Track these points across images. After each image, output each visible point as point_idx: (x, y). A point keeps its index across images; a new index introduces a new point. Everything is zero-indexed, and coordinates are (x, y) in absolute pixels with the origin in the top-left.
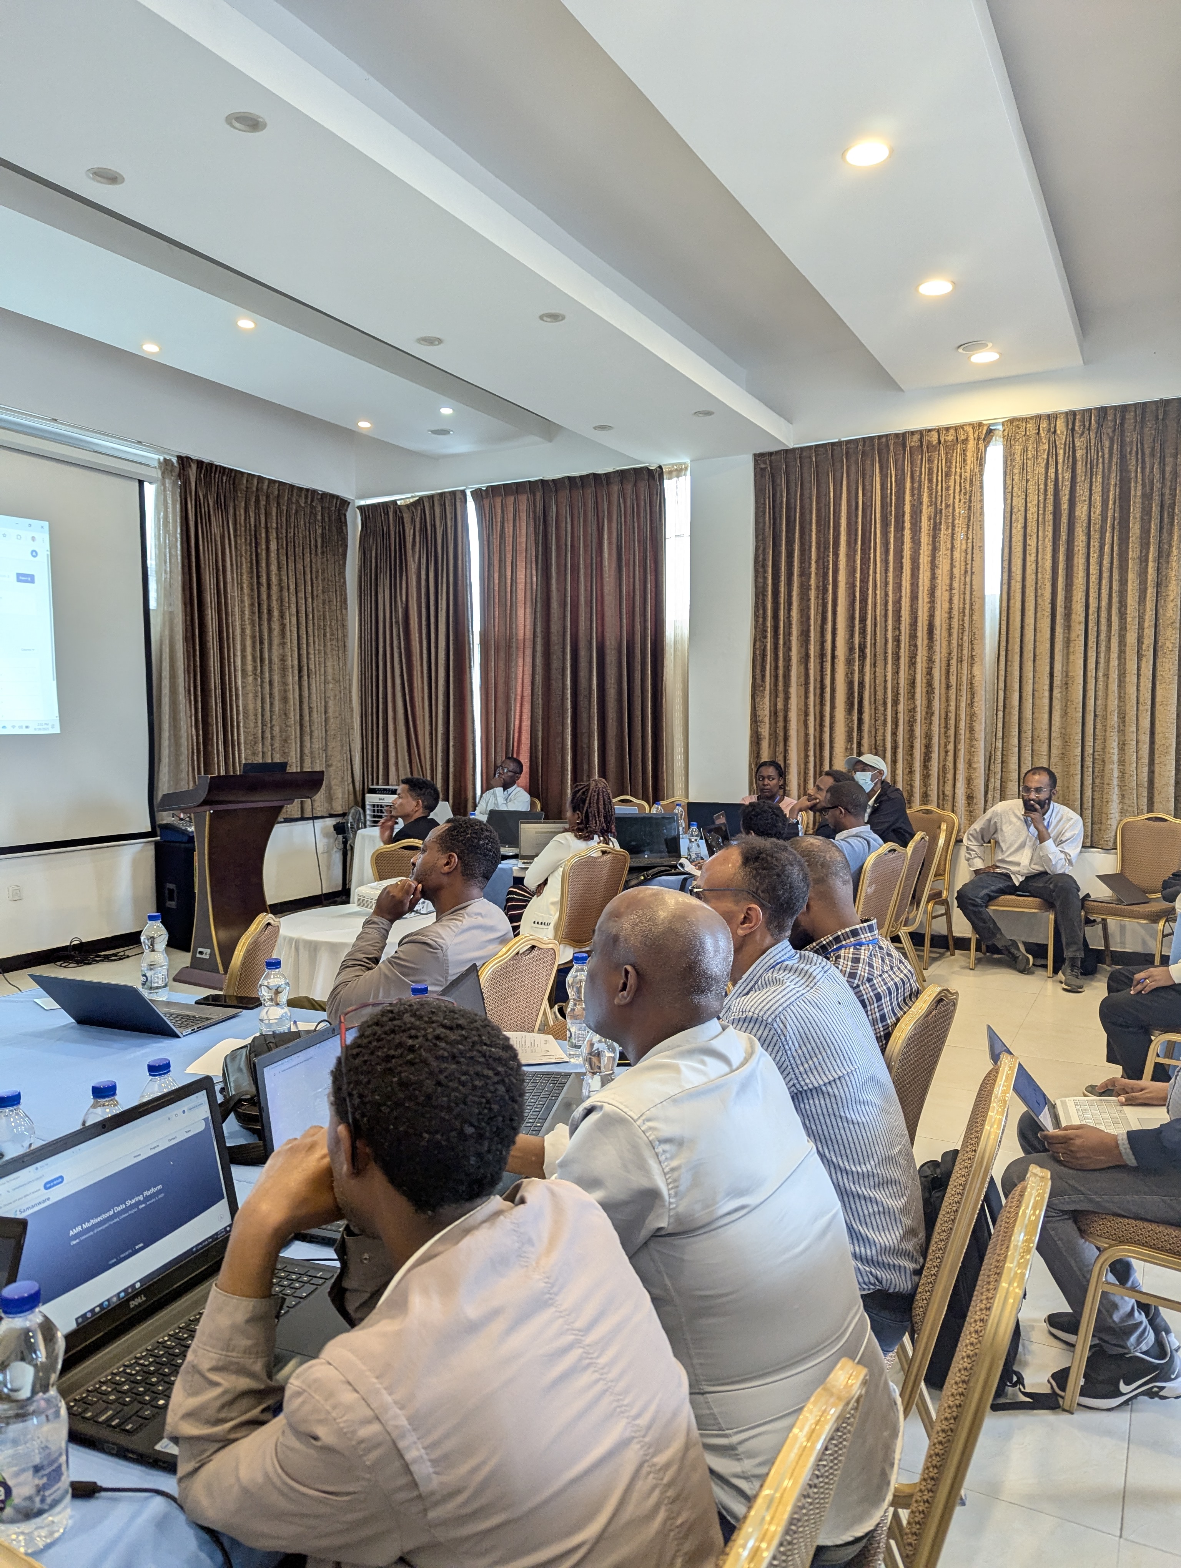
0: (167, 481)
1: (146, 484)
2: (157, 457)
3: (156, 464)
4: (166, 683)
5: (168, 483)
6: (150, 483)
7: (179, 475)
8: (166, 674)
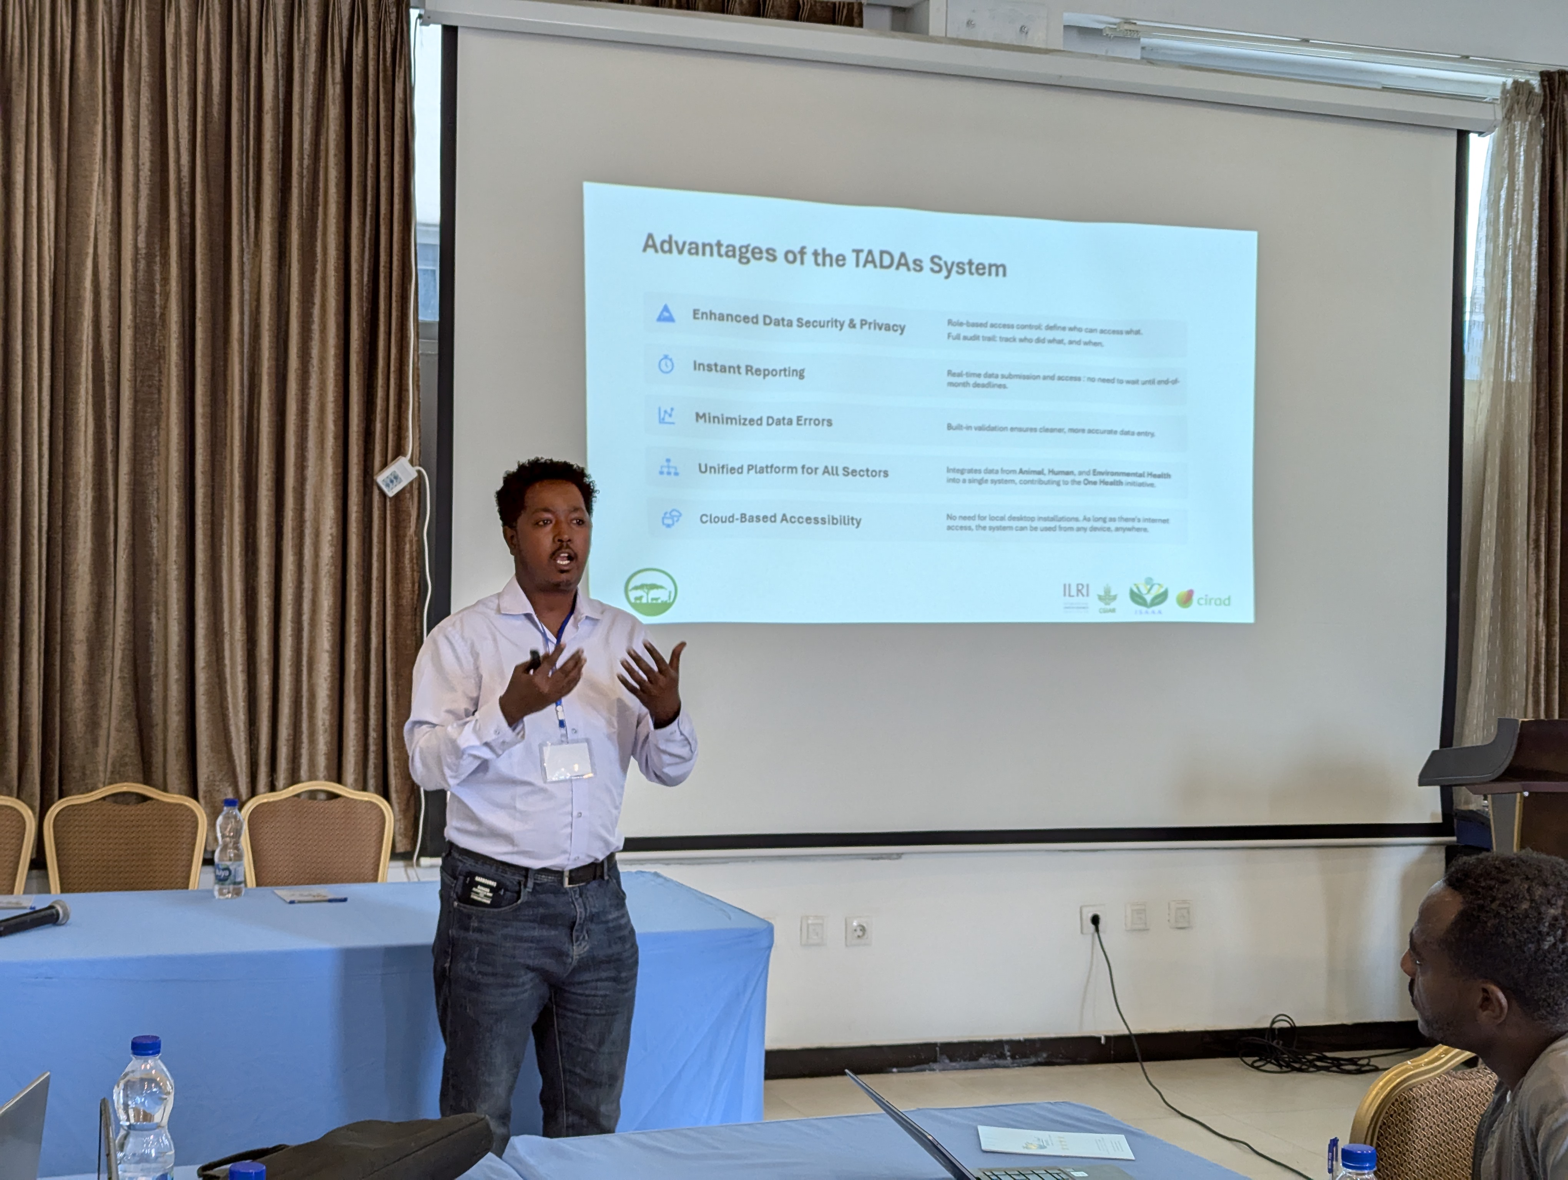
0: (1518, 124)
1: (1473, 138)
2: (1500, 80)
3: (1497, 94)
4: (1489, 526)
5: (1520, 129)
6: (1480, 134)
7: (1543, 109)
8: (1491, 508)
